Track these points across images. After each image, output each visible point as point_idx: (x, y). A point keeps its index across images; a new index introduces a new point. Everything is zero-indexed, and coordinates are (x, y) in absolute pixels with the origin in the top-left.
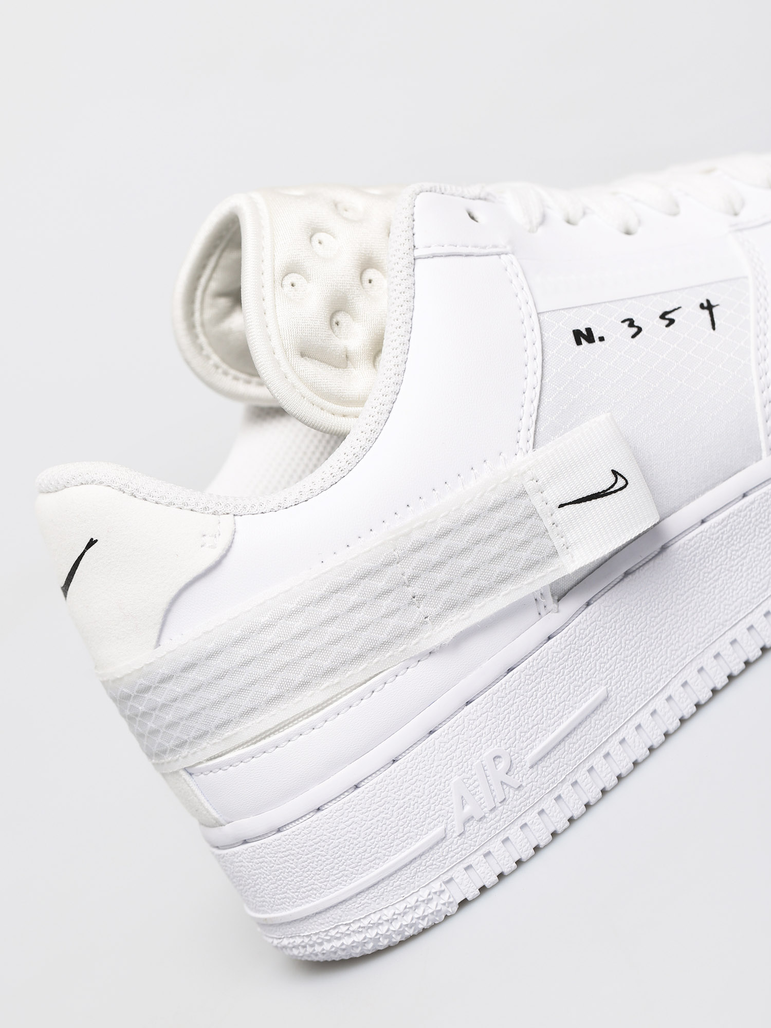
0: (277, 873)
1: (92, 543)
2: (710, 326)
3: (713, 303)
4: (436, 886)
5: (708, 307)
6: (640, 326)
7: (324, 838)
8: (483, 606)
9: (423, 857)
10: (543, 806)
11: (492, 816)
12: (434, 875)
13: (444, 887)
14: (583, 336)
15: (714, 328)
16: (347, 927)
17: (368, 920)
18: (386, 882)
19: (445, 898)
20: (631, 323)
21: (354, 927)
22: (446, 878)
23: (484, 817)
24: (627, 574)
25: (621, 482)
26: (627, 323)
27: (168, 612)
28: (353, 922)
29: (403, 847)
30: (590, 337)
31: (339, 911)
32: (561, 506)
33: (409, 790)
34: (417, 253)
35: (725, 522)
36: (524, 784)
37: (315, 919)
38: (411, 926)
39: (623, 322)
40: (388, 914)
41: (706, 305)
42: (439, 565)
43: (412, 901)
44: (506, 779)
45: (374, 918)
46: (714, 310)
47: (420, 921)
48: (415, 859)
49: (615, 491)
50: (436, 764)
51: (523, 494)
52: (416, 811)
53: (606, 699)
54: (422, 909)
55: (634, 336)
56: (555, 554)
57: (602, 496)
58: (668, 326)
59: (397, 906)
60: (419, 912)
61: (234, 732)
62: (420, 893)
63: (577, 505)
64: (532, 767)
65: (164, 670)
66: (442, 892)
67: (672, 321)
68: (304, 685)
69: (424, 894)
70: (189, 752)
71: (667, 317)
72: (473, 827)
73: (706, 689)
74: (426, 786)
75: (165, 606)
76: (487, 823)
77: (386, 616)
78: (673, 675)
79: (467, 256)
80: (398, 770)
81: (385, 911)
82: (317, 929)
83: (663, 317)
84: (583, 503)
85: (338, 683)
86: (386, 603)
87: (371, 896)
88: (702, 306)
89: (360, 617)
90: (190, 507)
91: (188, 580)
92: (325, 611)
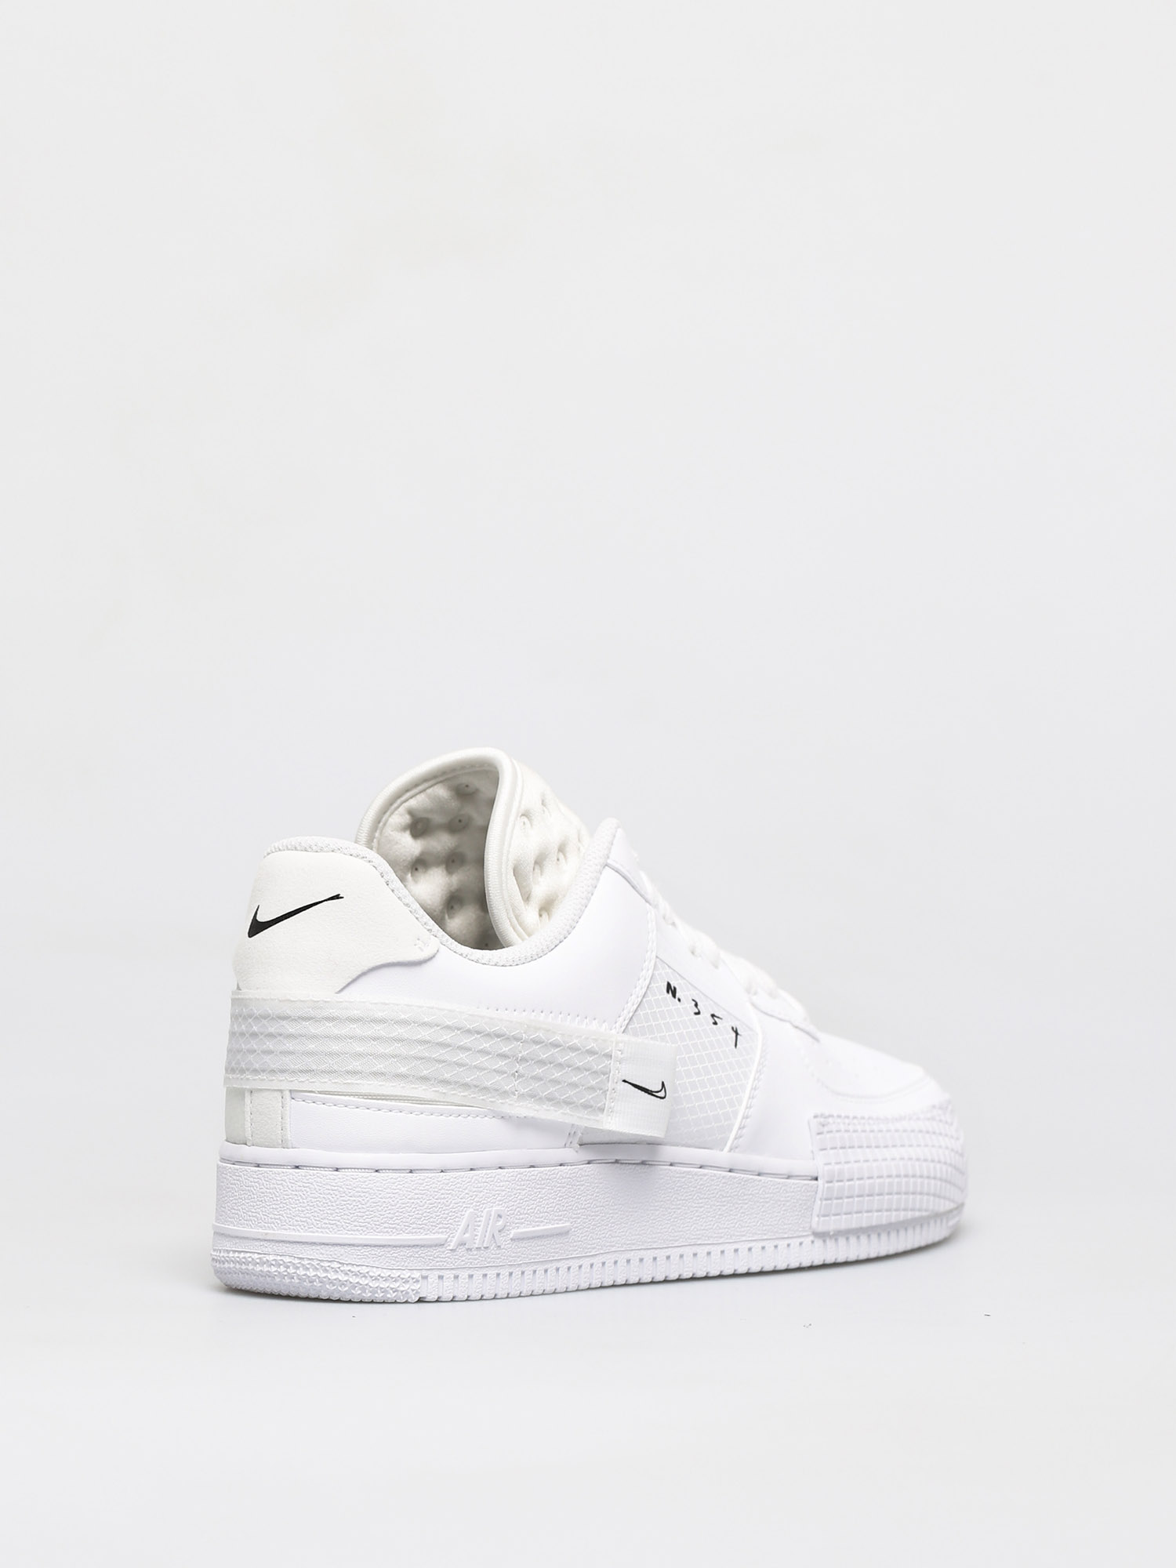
0: (313, 1200)
1: (337, 897)
2: (733, 1046)
3: (740, 1033)
4: (416, 1275)
7: (371, 1191)
8: (548, 1110)
9: (422, 1248)
10: (502, 1271)
11: (475, 1253)
12: (420, 1266)
13: (420, 1279)
14: (671, 990)
16: (340, 1265)
17: (359, 1268)
18: (389, 1249)
19: (416, 1286)
21: (346, 1268)
22: (424, 1273)
23: (471, 1250)
24: (617, 1162)
25: (662, 1094)
27: (364, 974)
28: (347, 1264)
29: (415, 1232)
31: (343, 1250)
32: (624, 1081)
33: (443, 1196)
34: (609, 861)
35: (684, 1175)
36: (502, 1247)
37: (318, 1248)
38: (385, 1291)
40: (375, 1272)
42: (542, 1063)
43: (395, 1274)
44: (497, 1234)
45: (364, 1270)
47: (391, 1292)
48: (417, 1246)
49: (657, 1097)
50: (466, 1191)
51: (609, 1056)
52: (438, 1214)
53: (567, 1233)
54: (398, 1284)
56: (602, 1110)
57: (649, 1094)
59: (385, 1270)
60: (395, 1285)
61: (356, 1082)
62: (404, 1272)
63: (633, 1088)
64: (512, 1239)
65: (334, 1012)
66: (418, 1281)
68: (425, 1079)
69: (406, 1274)
70: (308, 1080)
72: (461, 1251)
73: (612, 1277)
74: (453, 1202)
75: (365, 968)
76: (469, 1255)
77: (497, 1071)
78: (602, 1252)
79: (633, 887)
80: (444, 1178)
81: (375, 1269)
82: (314, 1256)
84: (637, 1090)
85: (444, 1093)
86: (501, 1064)
87: (373, 1252)
89: (482, 1060)
90: (417, 916)
91: (395, 961)
92: (466, 1041)
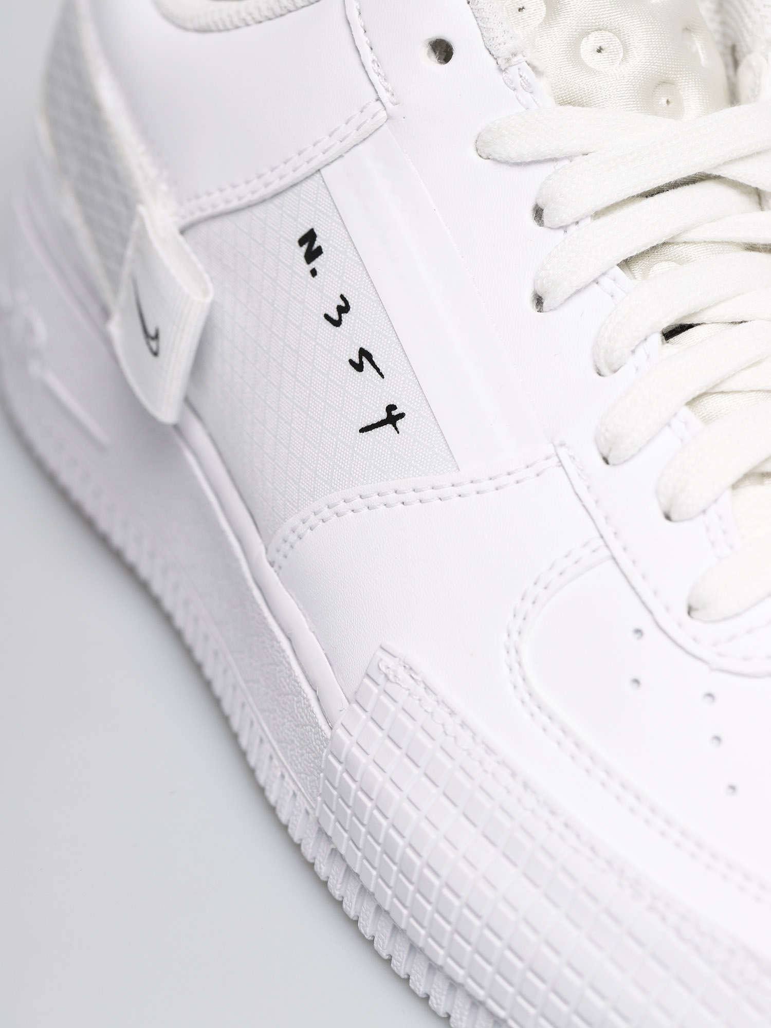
2: (364, 425)
3: (399, 423)
5: (392, 417)
6: (343, 323)
14: (310, 246)
15: (362, 430)
20: (344, 309)
26: (343, 304)
30: (312, 254)
39: (342, 297)
41: (394, 413)
46: (389, 427)
55: (327, 317)
58: (351, 362)
67: (359, 367)
71: (365, 360)
83: (363, 353)
88: (391, 408)
